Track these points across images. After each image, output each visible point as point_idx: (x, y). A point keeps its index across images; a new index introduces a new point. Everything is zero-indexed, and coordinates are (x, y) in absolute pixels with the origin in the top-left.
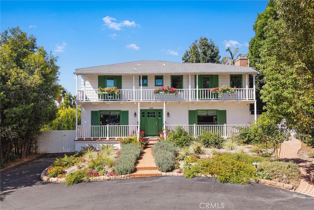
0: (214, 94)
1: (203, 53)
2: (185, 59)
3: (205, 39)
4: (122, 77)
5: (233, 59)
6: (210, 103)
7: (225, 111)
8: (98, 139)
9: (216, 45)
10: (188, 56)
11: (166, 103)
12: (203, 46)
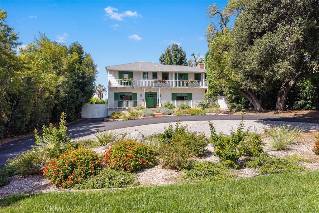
0: (186, 83)
1: (175, 56)
2: (162, 59)
3: (176, 45)
4: (133, 73)
5: (196, 61)
6: (184, 89)
7: (192, 94)
8: (121, 108)
9: (183, 50)
10: (164, 57)
11: (160, 88)
12: (175, 51)
